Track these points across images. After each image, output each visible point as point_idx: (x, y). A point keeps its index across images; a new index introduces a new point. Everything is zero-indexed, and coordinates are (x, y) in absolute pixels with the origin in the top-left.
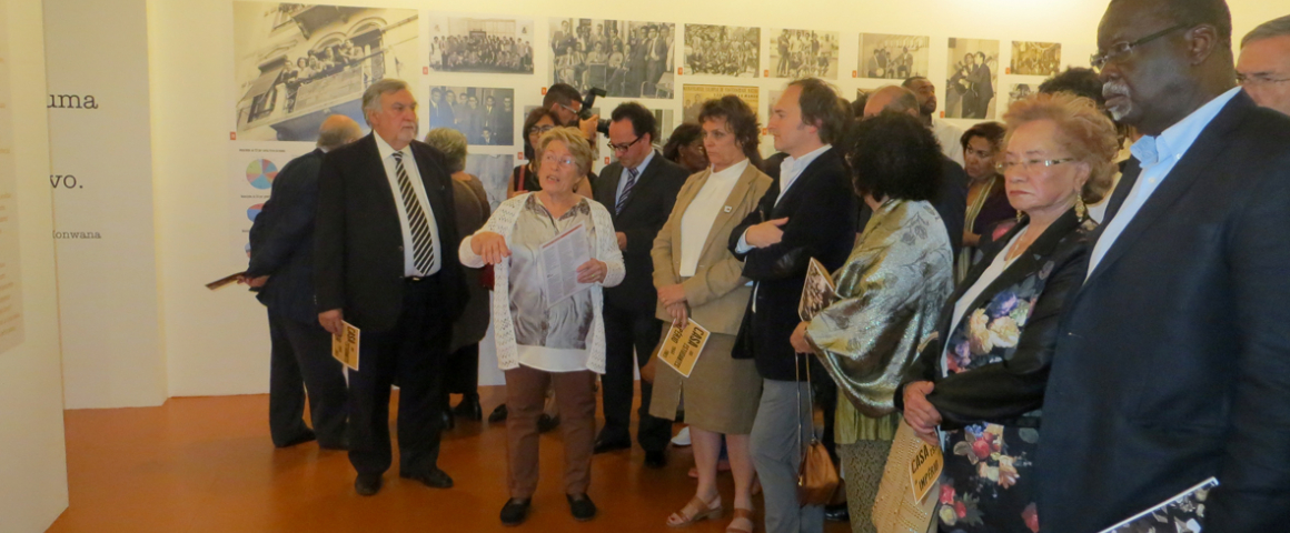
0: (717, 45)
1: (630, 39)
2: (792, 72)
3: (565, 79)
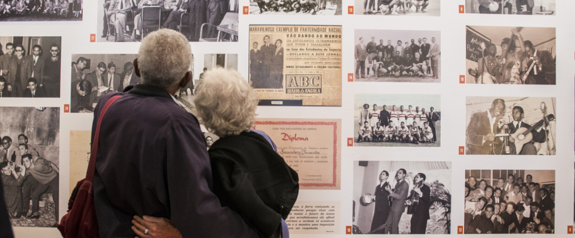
2: (384, 7)
3: (116, 24)
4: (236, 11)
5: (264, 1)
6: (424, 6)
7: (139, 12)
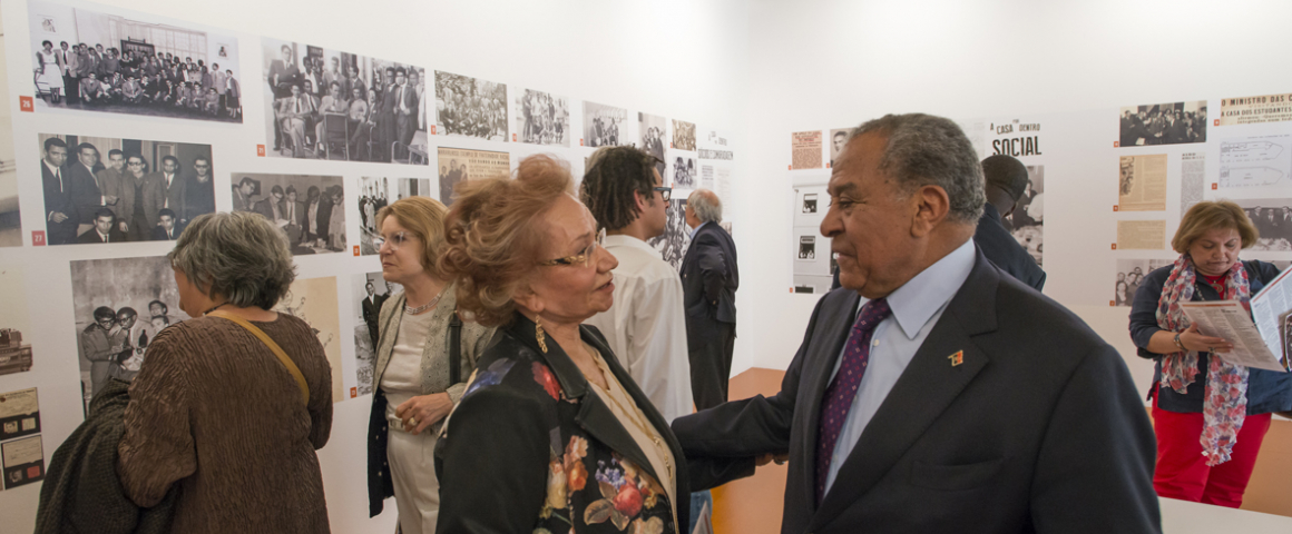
1: (374, 82)
5: (449, 121)
6: (561, 137)
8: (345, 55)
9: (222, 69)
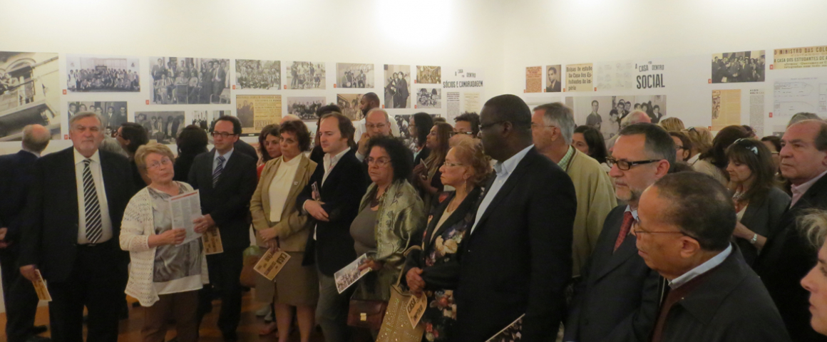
0: (255, 71)
1: (202, 69)
2: (300, 86)
3: (161, 94)
4: (229, 87)
5: (243, 82)
6: (319, 84)
7: (175, 87)
8: (187, 59)
9: (132, 72)
